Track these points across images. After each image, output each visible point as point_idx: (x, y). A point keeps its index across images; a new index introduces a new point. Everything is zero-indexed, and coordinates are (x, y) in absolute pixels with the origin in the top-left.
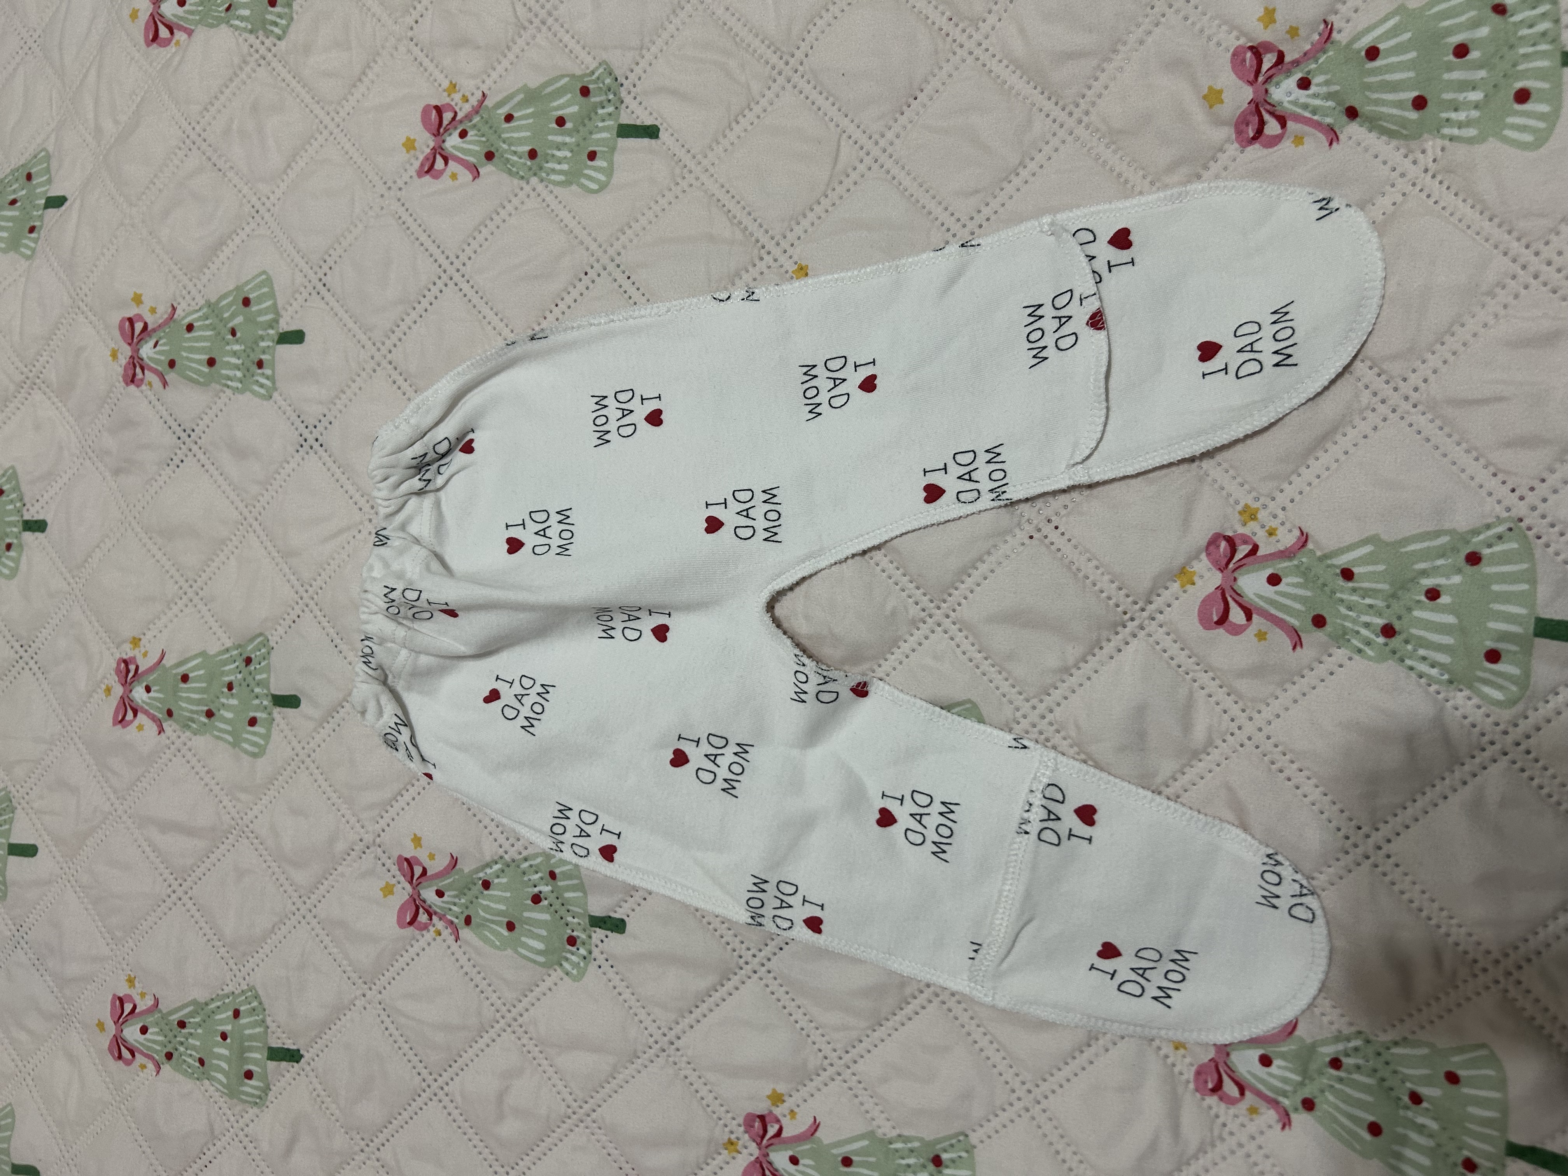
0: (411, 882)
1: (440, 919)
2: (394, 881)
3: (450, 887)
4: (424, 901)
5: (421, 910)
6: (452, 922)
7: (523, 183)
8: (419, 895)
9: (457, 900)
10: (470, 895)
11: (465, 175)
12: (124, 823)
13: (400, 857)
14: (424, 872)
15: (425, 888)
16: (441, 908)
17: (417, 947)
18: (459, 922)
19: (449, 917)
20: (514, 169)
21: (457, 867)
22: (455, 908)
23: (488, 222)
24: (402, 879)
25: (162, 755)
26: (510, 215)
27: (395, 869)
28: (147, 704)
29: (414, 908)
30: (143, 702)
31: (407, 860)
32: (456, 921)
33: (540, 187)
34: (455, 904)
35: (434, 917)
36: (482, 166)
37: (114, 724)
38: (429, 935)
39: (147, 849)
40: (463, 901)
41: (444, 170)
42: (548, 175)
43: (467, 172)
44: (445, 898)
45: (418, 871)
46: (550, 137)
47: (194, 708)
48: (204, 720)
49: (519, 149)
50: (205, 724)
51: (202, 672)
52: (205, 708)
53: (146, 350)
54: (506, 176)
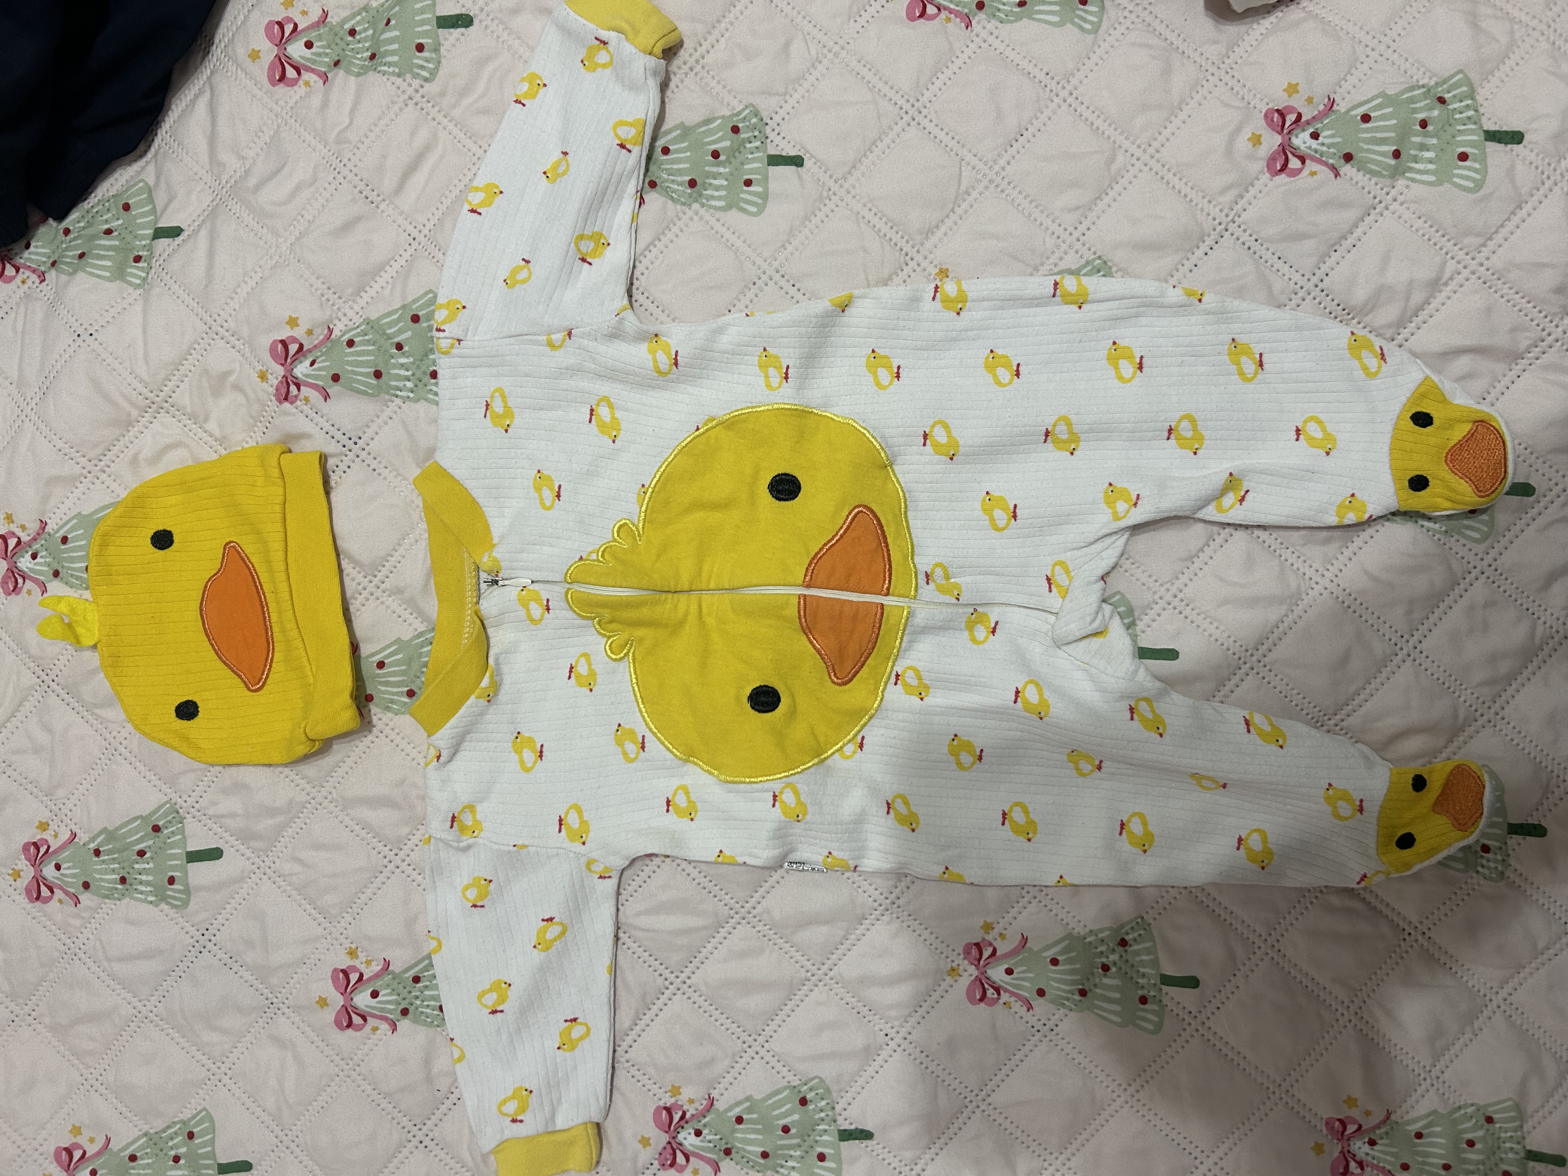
7: (685, 208)
12: (326, 808)
20: (676, 197)
23: (657, 243)
39: (356, 827)
42: (707, 200)
46: (707, 168)
47: (395, 690)
48: (406, 700)
49: (679, 179)
50: (405, 703)
51: (399, 656)
52: (406, 689)
53: (301, 369)
54: (670, 202)
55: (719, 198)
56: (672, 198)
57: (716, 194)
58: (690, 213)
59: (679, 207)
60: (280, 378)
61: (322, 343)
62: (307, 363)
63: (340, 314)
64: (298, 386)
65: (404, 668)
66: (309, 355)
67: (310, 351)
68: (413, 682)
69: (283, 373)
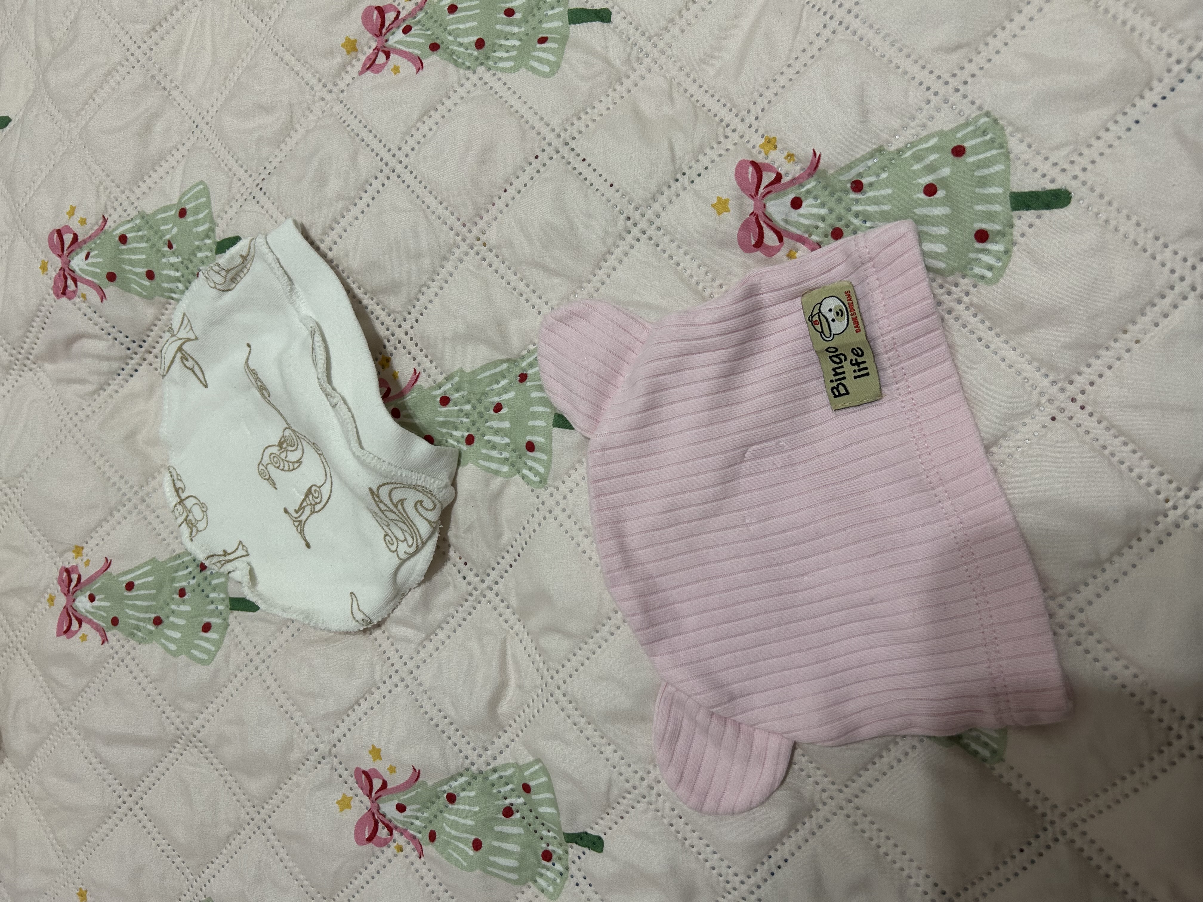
0: (369, 795)
1: (402, 834)
2: (350, 794)
3: (412, 800)
4: (384, 815)
5: (380, 825)
6: (414, 837)
7: (469, 73)
8: (378, 809)
9: (419, 814)
10: (434, 808)
11: (408, 68)
12: (70, 734)
13: (357, 769)
14: (384, 785)
15: (385, 801)
16: (404, 823)
17: (377, 863)
18: (424, 837)
19: (411, 832)
20: (460, 60)
21: (420, 779)
22: (418, 823)
23: (432, 113)
24: (360, 792)
25: (106, 665)
26: (456, 104)
27: (352, 781)
28: (91, 613)
29: (373, 823)
30: (88, 612)
31: (365, 772)
32: (419, 836)
33: (487, 76)
34: (417, 818)
35: (395, 832)
36: (425, 57)
37: (58, 635)
38: (390, 851)
39: (94, 760)
40: (426, 815)
41: (386, 63)
42: (496, 63)
43: (410, 64)
44: (407, 812)
45: (377, 784)
46: (498, 27)
47: (142, 615)
48: (151, 627)
49: (466, 40)
50: (151, 632)
51: (150, 579)
52: (153, 616)
53: (78, 262)
54: (451, 67)
55: (508, 59)
56: (455, 62)
57: (504, 55)
58: (474, 78)
59: (462, 71)
60: (58, 271)
61: (96, 234)
62: (83, 255)
63: (116, 204)
64: (75, 281)
65: (154, 592)
66: (84, 246)
67: (85, 242)
68: (162, 609)
69: (60, 265)
